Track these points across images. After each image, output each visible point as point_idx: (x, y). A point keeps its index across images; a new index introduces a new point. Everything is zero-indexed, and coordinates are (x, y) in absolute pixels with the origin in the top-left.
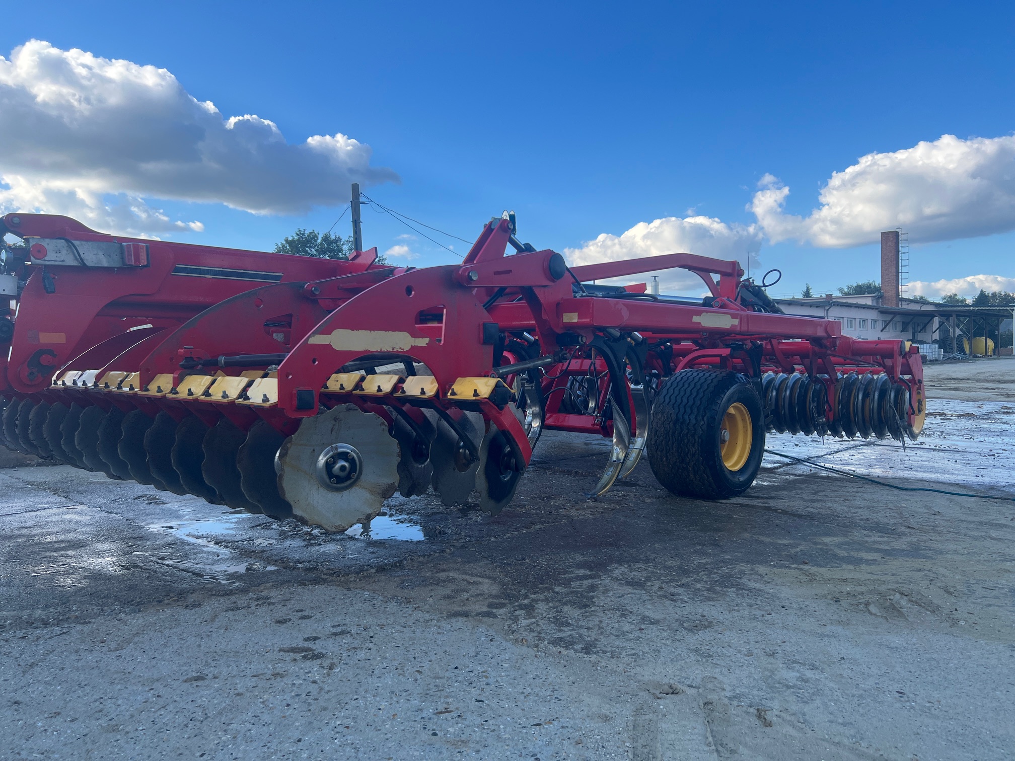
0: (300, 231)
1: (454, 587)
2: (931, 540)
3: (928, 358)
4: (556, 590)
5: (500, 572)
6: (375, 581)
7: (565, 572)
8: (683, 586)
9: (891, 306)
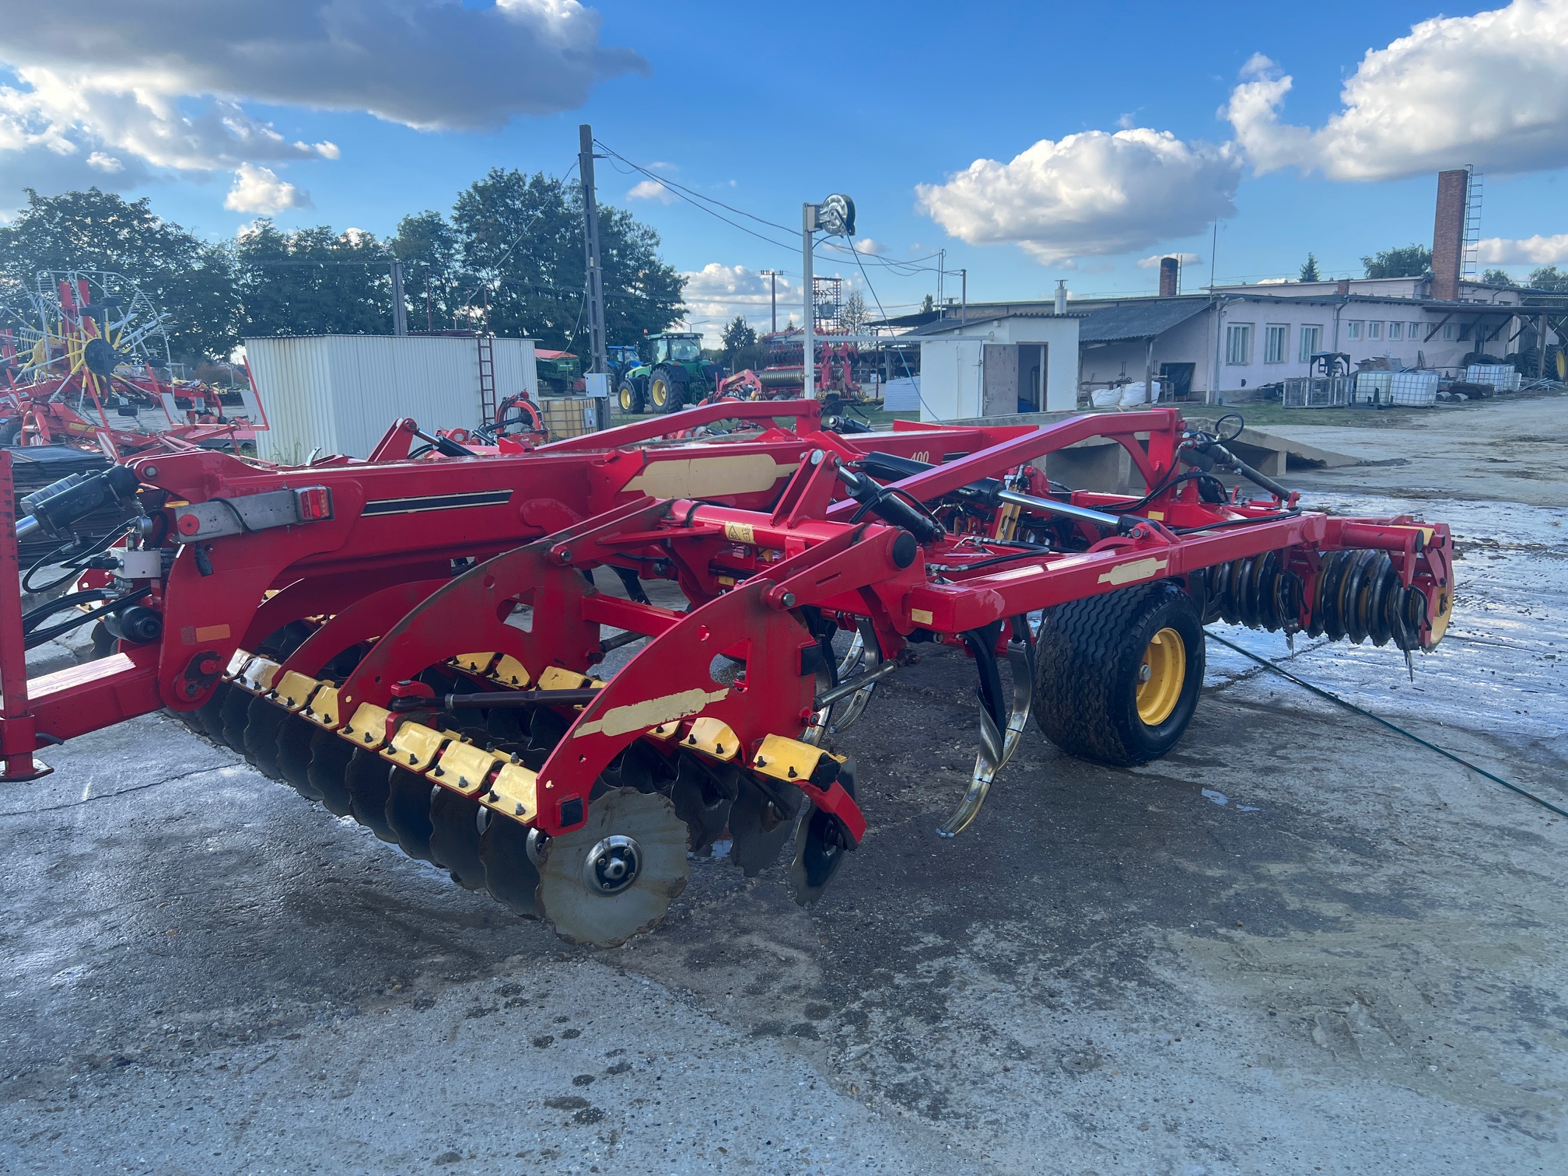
0: (495, 172)
1: (761, 970)
2: (1423, 872)
3: (1496, 389)
4: (897, 981)
5: (820, 937)
6: (654, 953)
7: (910, 941)
8: (1066, 974)
9: (1445, 298)
